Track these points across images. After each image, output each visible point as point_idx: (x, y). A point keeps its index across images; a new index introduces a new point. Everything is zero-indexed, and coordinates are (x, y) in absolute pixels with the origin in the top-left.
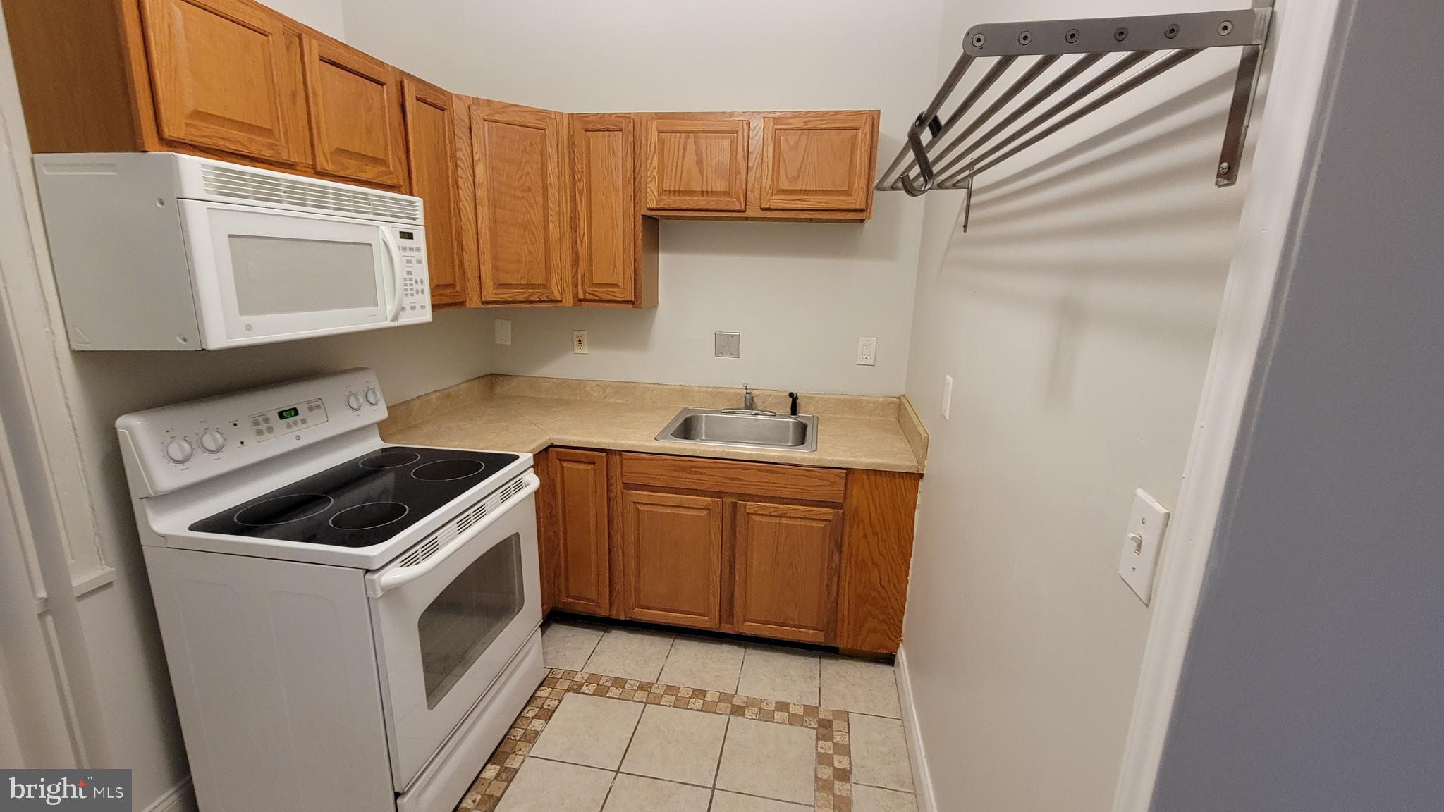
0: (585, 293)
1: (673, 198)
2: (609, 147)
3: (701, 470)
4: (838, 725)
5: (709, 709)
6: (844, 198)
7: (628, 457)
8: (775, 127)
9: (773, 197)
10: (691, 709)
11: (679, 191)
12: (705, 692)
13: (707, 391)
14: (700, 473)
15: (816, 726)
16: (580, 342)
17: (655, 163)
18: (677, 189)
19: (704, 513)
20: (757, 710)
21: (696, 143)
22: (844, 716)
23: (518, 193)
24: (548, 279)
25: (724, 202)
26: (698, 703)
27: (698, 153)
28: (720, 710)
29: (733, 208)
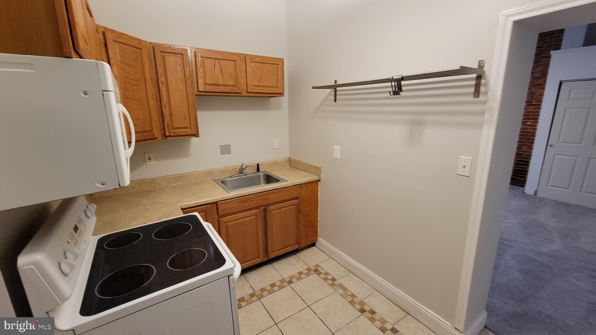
0: (169, 132)
1: (211, 87)
2: (176, 62)
3: (252, 199)
4: (319, 269)
5: (281, 287)
6: (276, 89)
7: (220, 204)
8: (251, 60)
9: (253, 88)
10: (276, 291)
11: (214, 84)
12: (274, 284)
13: (220, 170)
14: (252, 201)
15: (314, 272)
16: (150, 159)
17: (201, 71)
18: (213, 83)
19: (254, 217)
20: (295, 279)
21: (219, 64)
22: (317, 265)
23: (134, 82)
24: (152, 128)
25: (233, 89)
26: (276, 288)
27: (221, 68)
28: (285, 285)
29: (236, 92)
